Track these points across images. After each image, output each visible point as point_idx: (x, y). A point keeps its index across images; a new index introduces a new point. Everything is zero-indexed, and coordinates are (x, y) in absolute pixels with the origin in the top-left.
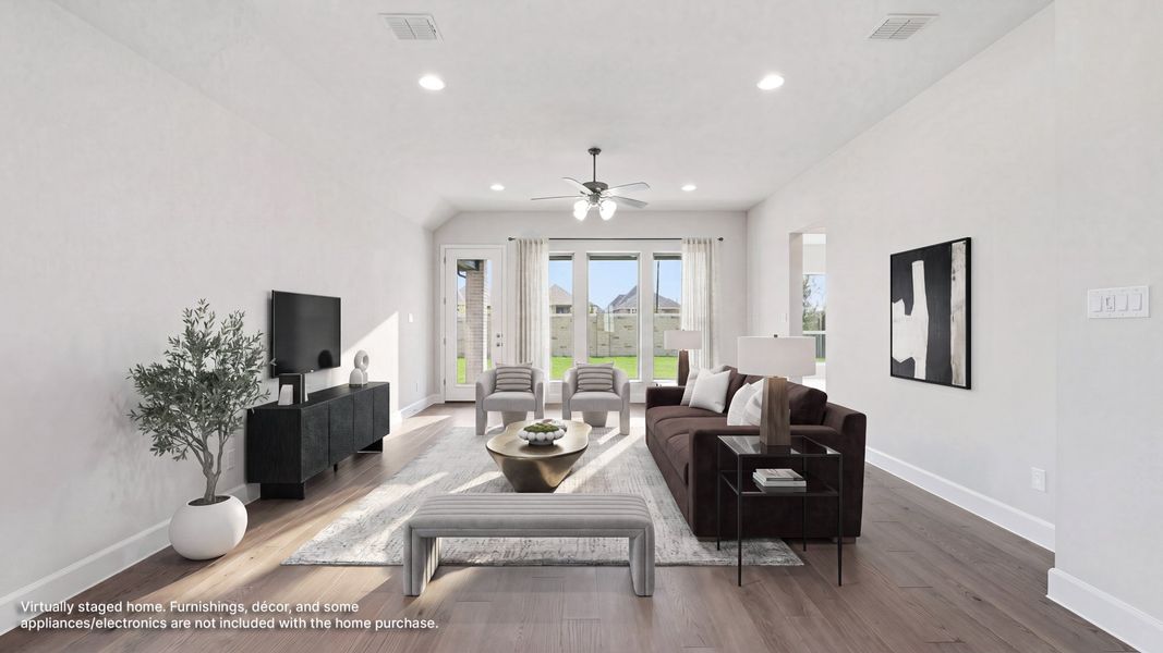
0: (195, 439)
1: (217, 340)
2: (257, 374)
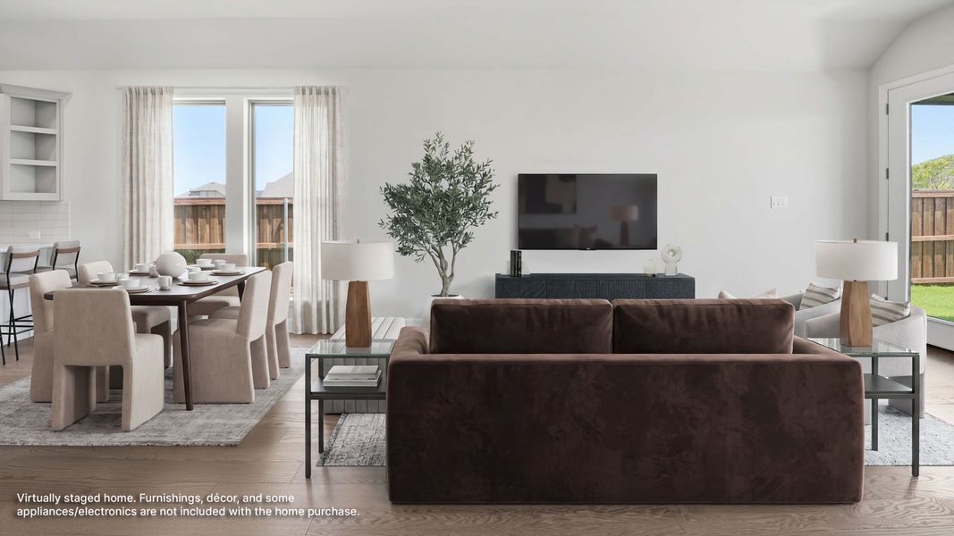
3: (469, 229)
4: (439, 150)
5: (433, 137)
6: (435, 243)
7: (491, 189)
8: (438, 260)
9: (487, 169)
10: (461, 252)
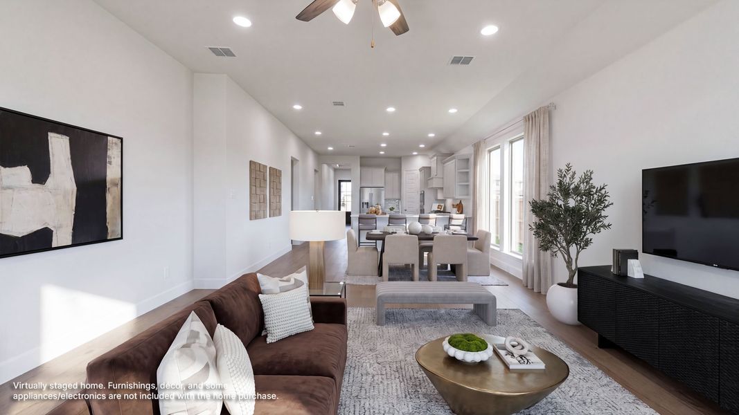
0: (562, 247)
1: (577, 188)
2: (603, 211)
3: (589, 236)
4: (568, 176)
5: (564, 168)
6: (564, 244)
7: (605, 207)
8: (566, 256)
9: (603, 191)
10: (583, 252)
